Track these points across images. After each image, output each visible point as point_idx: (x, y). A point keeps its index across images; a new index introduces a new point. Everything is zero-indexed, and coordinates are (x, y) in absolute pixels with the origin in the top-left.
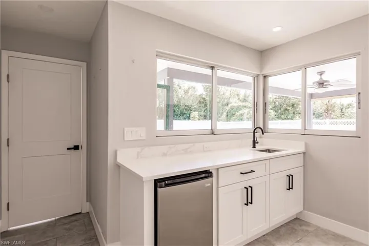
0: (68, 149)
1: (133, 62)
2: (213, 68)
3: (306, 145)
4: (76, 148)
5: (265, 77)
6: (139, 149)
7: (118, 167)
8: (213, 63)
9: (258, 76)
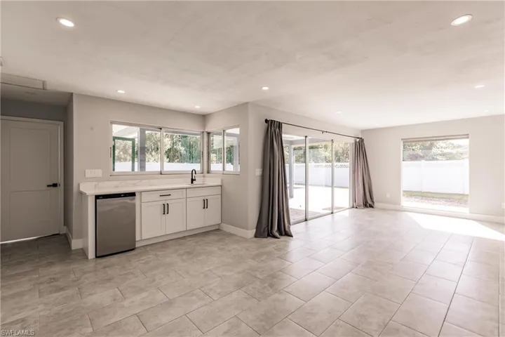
0: (48, 186)
1: (92, 129)
2: (161, 129)
3: (222, 181)
4: (55, 185)
5: (209, 133)
6: (96, 183)
7: (81, 193)
8: (160, 126)
9: (203, 132)
